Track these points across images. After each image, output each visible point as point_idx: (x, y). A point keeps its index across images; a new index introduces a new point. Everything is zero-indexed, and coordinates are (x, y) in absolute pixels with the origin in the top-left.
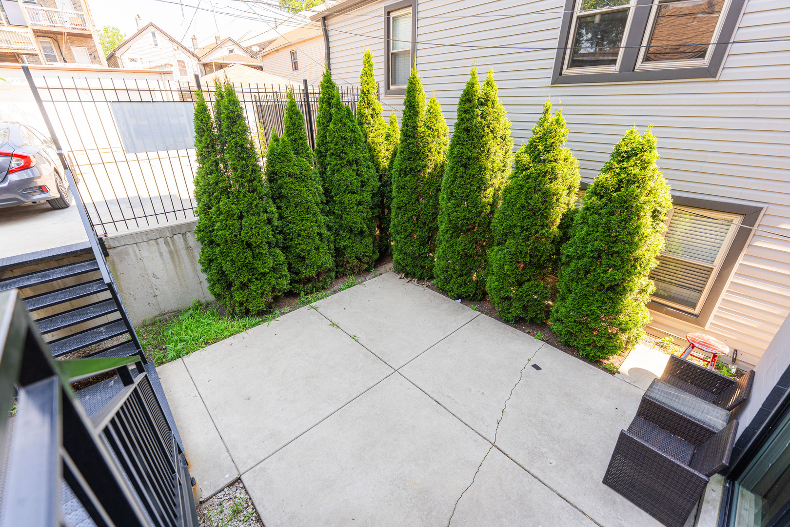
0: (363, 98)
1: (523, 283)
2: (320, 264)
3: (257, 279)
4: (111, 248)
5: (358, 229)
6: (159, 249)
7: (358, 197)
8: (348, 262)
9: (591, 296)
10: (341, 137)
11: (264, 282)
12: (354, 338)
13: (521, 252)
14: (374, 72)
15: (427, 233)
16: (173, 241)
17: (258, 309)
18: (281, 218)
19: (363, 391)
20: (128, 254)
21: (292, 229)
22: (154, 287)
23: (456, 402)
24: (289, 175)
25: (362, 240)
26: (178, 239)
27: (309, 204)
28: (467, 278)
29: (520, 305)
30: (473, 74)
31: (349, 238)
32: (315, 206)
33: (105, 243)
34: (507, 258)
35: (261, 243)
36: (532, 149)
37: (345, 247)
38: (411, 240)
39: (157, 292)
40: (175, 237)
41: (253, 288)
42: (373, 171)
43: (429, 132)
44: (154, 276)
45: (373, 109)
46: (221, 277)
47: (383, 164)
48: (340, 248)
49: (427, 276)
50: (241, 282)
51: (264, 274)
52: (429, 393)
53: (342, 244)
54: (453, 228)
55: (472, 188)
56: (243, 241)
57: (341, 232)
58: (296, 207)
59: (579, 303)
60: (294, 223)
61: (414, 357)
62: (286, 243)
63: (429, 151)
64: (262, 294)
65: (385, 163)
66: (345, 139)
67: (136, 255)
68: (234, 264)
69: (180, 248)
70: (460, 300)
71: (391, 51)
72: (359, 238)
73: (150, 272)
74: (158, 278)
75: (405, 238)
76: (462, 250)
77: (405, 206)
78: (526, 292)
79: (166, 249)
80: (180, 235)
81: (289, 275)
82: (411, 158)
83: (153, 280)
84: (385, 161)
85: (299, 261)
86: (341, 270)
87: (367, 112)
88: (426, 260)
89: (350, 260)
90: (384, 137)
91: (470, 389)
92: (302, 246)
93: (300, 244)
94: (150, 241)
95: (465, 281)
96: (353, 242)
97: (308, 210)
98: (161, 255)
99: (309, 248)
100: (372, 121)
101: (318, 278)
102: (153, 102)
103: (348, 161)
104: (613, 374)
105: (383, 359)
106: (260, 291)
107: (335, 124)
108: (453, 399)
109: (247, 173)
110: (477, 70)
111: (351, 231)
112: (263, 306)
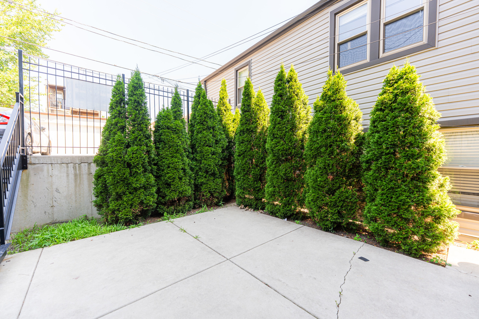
0: (220, 102)
1: (335, 191)
2: (181, 190)
3: (130, 193)
4: (31, 164)
5: (211, 170)
6: (67, 171)
7: (213, 149)
8: (203, 195)
9: (397, 188)
10: (204, 112)
11: (135, 196)
12: (196, 238)
13: (329, 165)
14: (227, 89)
15: (259, 172)
16: (80, 167)
17: (125, 217)
18: (158, 155)
19: (192, 274)
20: (42, 170)
21: (164, 162)
22: (54, 199)
23: (287, 285)
24: (168, 128)
25: (214, 179)
26: (84, 166)
27: (179, 147)
28: (290, 199)
29: (335, 211)
30: (282, 68)
31: (205, 177)
32: (182, 149)
33: (28, 160)
34: (318, 172)
35: (138, 164)
36: (325, 97)
37: (202, 184)
38: (247, 178)
39: (55, 204)
40: (82, 164)
41: (125, 199)
42: (224, 136)
43: (258, 107)
44: (57, 191)
45: (226, 107)
46: (103, 190)
47: (231, 135)
48: (198, 184)
49: (260, 206)
50: (117, 193)
51: (136, 189)
52: (258, 277)
53: (200, 181)
54: (276, 159)
55: (287, 130)
56: (125, 162)
57: (200, 173)
58: (169, 148)
59: (387, 197)
60: (166, 159)
61: (246, 251)
62: (158, 173)
63: (259, 119)
64: (132, 205)
65: (232, 135)
66: (206, 114)
67: (48, 172)
68: (115, 178)
69: (84, 173)
70: (286, 219)
71: (238, 88)
72: (212, 178)
73: (54, 187)
74: (60, 193)
75: (244, 176)
76: (284, 174)
77: (244, 153)
78: (338, 199)
79: (73, 172)
80: (86, 164)
81: (156, 196)
82: (247, 123)
83: (56, 194)
84: (232, 133)
85: (166, 187)
86: (198, 201)
87: (223, 108)
88: (259, 193)
89: (205, 194)
90: (232, 120)
91: (301, 275)
92: (169, 174)
93: (168, 173)
94: (63, 164)
95: (288, 201)
96: (208, 180)
97: (177, 151)
98: (68, 175)
99: (174, 176)
100: (225, 113)
101: (179, 202)
102: (93, 82)
103: (208, 127)
104: (444, 266)
105: (218, 251)
106: (130, 203)
107: (201, 106)
108: (284, 283)
109: (138, 119)
110: (283, 64)
111: (207, 172)
112: (130, 216)
